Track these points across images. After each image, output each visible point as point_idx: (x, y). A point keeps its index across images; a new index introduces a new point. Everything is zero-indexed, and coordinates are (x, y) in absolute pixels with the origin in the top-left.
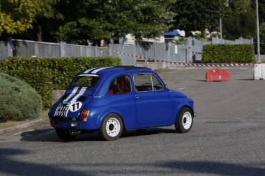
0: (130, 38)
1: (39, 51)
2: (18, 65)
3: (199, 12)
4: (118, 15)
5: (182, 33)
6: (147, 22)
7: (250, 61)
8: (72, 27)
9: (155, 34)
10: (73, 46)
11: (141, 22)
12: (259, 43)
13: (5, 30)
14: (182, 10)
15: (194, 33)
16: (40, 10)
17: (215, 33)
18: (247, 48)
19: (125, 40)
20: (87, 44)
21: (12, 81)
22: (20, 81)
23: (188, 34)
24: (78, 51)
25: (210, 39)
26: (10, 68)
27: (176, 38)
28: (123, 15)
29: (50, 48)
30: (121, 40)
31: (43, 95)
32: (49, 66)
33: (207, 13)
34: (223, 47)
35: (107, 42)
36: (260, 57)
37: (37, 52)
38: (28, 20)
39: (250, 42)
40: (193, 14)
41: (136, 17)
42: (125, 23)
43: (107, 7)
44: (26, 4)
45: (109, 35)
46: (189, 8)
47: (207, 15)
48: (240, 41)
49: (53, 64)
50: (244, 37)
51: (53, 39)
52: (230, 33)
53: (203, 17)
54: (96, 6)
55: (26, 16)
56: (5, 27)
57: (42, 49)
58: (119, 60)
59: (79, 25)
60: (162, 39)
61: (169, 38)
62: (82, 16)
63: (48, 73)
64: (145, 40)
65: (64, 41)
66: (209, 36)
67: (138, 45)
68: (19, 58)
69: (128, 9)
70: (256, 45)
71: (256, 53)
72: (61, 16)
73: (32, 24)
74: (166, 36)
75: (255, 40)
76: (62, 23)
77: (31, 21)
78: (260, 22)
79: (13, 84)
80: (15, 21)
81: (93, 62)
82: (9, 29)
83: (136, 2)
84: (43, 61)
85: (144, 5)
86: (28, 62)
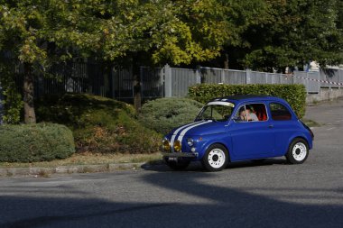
0: (314, 65)
1: (226, 78)
2: (205, 92)
4: (303, 43)
6: (331, 49)
8: (257, 54)
9: (339, 62)
10: (259, 73)
11: (325, 49)
13: (195, 58)
16: (228, 38)
19: (310, 67)
20: (272, 71)
24: (263, 77)
26: (198, 95)
28: (308, 43)
29: (236, 75)
30: (305, 67)
32: (235, 93)
35: (292, 69)
37: (223, 79)
38: (216, 48)
41: (320, 44)
42: (310, 51)
43: (292, 35)
44: (215, 32)
45: (294, 63)
49: (239, 91)
51: (240, 67)
54: (282, 34)
55: (214, 44)
56: (195, 55)
57: (228, 77)
58: (303, 87)
59: (265, 53)
62: (268, 44)
64: (329, 67)
65: (250, 68)
67: (323, 73)
68: (207, 84)
69: (312, 37)
72: (247, 44)
73: (220, 51)
76: (248, 51)
77: (219, 49)
80: (204, 49)
81: (278, 89)
82: (198, 57)
83: (321, 30)
84: (229, 88)
85: (329, 33)
86: (215, 88)
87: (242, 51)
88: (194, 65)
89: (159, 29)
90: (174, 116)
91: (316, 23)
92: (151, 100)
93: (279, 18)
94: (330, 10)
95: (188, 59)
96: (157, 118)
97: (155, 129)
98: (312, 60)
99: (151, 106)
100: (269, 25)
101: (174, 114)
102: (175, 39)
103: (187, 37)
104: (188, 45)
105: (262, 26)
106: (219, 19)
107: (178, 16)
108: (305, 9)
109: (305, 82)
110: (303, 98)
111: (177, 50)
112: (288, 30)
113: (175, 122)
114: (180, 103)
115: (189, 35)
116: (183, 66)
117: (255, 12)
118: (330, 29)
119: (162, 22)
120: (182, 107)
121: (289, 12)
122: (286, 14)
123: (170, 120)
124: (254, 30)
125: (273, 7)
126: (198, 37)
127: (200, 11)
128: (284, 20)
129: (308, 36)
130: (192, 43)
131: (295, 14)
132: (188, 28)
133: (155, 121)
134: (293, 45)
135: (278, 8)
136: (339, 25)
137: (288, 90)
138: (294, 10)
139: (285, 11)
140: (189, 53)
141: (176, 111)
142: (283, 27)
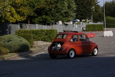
0: (60, 22)
2: (21, 33)
3: (84, 13)
5: (79, 20)
6: (66, 16)
7: (102, 30)
8: (40, 19)
9: (69, 21)
11: (64, 17)
12: (105, 24)
14: (78, 12)
15: (83, 20)
16: (29, 13)
17: (90, 20)
18: (101, 25)
20: (45, 25)
21: (20, 38)
22: (22, 38)
23: (81, 21)
24: (42, 27)
25: (88, 23)
26: (19, 34)
27: (77, 22)
28: (58, 14)
29: (32, 26)
30: (57, 23)
31: (30, 43)
32: (32, 33)
33: (87, 13)
34: (93, 25)
36: (106, 29)
37: (28, 28)
38: (25, 16)
39: (102, 23)
40: (82, 13)
41: (62, 15)
42: (59, 17)
43: (52, 11)
44: (24, 11)
45: (53, 21)
47: (87, 14)
48: (99, 23)
49: (33, 32)
50: (100, 22)
51: (34, 23)
52: (95, 20)
53: (86, 15)
54: (48, 11)
56: (17, 19)
57: (30, 27)
58: (56, 30)
59: (42, 18)
60: (72, 23)
61: (74, 22)
62: (44, 15)
63: (32, 35)
64: (66, 23)
65: (37, 24)
66: (88, 22)
68: (22, 30)
70: (104, 24)
71: (105, 27)
72: (36, 15)
74: (73, 22)
75: (104, 23)
77: (26, 17)
78: (106, 16)
80: (20, 17)
81: (48, 31)
82: (18, 20)
83: (62, 10)
84: (30, 31)
85: (65, 11)
86: (25, 31)
87: (34, 17)
88: (17, 23)
89: (4, 10)
90: (10, 42)
91: (60, 7)
92: (2, 36)
93: (47, 5)
94: (65, 3)
95: (14, 20)
97: (3, 47)
98: (59, 20)
99: (1, 38)
100: (44, 8)
101: (10, 41)
102: (10, 14)
103: (14, 12)
104: (14, 16)
105: (41, 8)
106: (26, 6)
107: (11, 5)
108: (56, 2)
110: (56, 34)
111: (11, 18)
112: (50, 10)
113: (11, 44)
114: (12, 37)
115: (15, 12)
116: (13, 23)
117: (39, 3)
118: (65, 9)
119: (4, 7)
120: (13, 38)
121: (51, 3)
122: (50, 4)
123: (9, 43)
124: (38, 10)
126: (18, 13)
127: (19, 3)
128: (49, 6)
129: (57, 12)
130: (16, 15)
131: (53, 4)
132: (14, 9)
133: (3, 43)
134: (52, 15)
135: (47, 2)
136: (69, 8)
137: (51, 31)
138: (52, 3)
139: (49, 3)
140: (15, 18)
141: (11, 39)
142: (49, 9)
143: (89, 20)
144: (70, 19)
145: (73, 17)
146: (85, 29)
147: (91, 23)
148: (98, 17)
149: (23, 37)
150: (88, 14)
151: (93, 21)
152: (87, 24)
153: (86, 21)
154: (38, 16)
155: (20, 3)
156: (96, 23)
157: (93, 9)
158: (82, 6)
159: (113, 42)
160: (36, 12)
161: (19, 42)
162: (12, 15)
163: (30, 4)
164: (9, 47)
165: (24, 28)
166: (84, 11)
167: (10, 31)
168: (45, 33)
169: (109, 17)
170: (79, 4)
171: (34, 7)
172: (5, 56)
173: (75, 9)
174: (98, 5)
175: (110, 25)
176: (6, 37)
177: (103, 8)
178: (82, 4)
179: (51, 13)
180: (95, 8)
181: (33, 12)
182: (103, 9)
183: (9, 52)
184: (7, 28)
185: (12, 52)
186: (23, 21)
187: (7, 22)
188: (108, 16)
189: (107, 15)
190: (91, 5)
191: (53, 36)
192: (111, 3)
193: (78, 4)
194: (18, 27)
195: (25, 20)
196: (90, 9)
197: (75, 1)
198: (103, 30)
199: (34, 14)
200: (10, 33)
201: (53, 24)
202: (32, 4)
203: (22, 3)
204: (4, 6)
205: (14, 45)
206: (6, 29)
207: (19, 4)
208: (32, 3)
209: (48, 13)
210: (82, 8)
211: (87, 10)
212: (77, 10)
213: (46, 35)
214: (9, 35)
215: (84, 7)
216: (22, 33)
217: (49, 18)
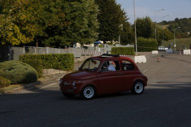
0: (78, 45)
3: (110, 32)
4: (73, 34)
5: (102, 42)
6: (86, 37)
8: (51, 40)
9: (89, 43)
10: (53, 49)
11: (83, 37)
13: (22, 42)
14: (102, 32)
15: (107, 42)
16: (37, 32)
17: (117, 42)
18: (131, 49)
19: (76, 45)
20: (58, 48)
21: (25, 65)
22: (28, 65)
23: (105, 43)
24: (54, 51)
25: (115, 45)
26: (23, 59)
27: (99, 44)
28: (75, 34)
29: (42, 50)
30: (74, 46)
31: (38, 71)
32: (41, 58)
34: (121, 48)
36: (137, 53)
37: (36, 51)
39: (132, 46)
40: (107, 33)
41: (81, 35)
42: (76, 38)
43: (68, 31)
44: (31, 30)
45: (68, 43)
46: (105, 31)
48: (128, 46)
50: (130, 44)
51: (43, 46)
52: (124, 42)
53: (111, 35)
54: (63, 30)
55: (31, 35)
57: (38, 50)
58: (73, 55)
59: (55, 39)
60: (93, 45)
61: (96, 44)
62: (56, 35)
63: (41, 61)
64: (85, 45)
65: (48, 46)
66: (114, 43)
67: (82, 48)
68: (28, 54)
69: (77, 32)
70: (135, 47)
71: (135, 51)
72: (47, 35)
75: (135, 46)
77: (33, 38)
78: (137, 37)
79: (25, 67)
80: (26, 38)
81: (61, 56)
82: (23, 42)
83: (81, 28)
84: (38, 56)
85: (85, 30)
86: (31, 56)
87: (43, 38)
88: (21, 45)
89: (4, 28)
90: (12, 70)
91: (79, 25)
92: (1, 62)
94: (85, 19)
95: (18, 42)
96: (4, 71)
97: (3, 76)
98: (77, 42)
99: (1, 65)
100: (57, 26)
101: (12, 68)
102: (12, 33)
103: (17, 32)
104: (18, 36)
105: (54, 26)
106: (33, 23)
107: (14, 22)
108: (74, 19)
109: (74, 53)
110: (73, 60)
111: (14, 39)
112: (65, 29)
113: (13, 73)
114: (15, 64)
115: (19, 31)
116: (16, 46)
117: (50, 20)
118: (85, 28)
119: (5, 26)
121: (66, 20)
123: (10, 71)
124: (50, 28)
125: (59, 18)
126: (23, 32)
127: (24, 20)
128: (63, 23)
129: (74, 31)
131: (69, 21)
132: (18, 28)
133: (3, 72)
134: (68, 35)
135: (61, 18)
136: (89, 26)
137: (66, 56)
138: (68, 19)
139: (64, 20)
140: (19, 40)
141: (13, 67)
142: (64, 27)
143: (115, 41)
144: (91, 40)
145: (95, 38)
146: (110, 53)
147: (118, 46)
148: (127, 38)
149: (29, 63)
150: (114, 33)
151: (121, 42)
152: (113, 47)
153: (111, 43)
154: (49, 37)
155: (26, 20)
156: (125, 45)
157: (121, 27)
158: (106, 23)
159: (146, 70)
160: (47, 31)
161: (24, 71)
162: (15, 35)
163: (39, 21)
164: (11, 77)
165: (30, 51)
166: (109, 30)
167: (12, 56)
168: (58, 58)
169: (141, 38)
170: (103, 21)
171: (44, 24)
172: (5, 88)
173: (98, 27)
174: (127, 22)
175: (142, 48)
176: (7, 64)
177: (133, 26)
178: (107, 21)
179: (67, 33)
180: (123, 26)
181: (43, 31)
182: (134, 28)
183: (10, 83)
184: (8, 52)
185: (15, 84)
186: (30, 43)
187: (9, 44)
188: (140, 36)
189: (138, 35)
190: (118, 22)
191: (68, 62)
192: (143, 19)
193: (101, 22)
194: (23, 50)
195: (32, 41)
196: (118, 27)
197: (98, 17)
198: (133, 55)
199: (45, 34)
200: (12, 59)
201: (68, 47)
202: (41, 21)
203: (29, 20)
204: (5, 24)
205: (18, 75)
206: (8, 54)
207: (25, 22)
208: (42, 19)
209: (62, 32)
210: (106, 27)
211: (113, 29)
212: (100, 28)
213: (60, 61)
214: (10, 62)
215: (110, 25)
216: (28, 59)
217: (63, 39)
